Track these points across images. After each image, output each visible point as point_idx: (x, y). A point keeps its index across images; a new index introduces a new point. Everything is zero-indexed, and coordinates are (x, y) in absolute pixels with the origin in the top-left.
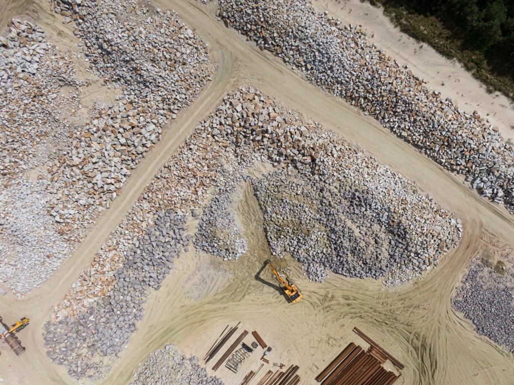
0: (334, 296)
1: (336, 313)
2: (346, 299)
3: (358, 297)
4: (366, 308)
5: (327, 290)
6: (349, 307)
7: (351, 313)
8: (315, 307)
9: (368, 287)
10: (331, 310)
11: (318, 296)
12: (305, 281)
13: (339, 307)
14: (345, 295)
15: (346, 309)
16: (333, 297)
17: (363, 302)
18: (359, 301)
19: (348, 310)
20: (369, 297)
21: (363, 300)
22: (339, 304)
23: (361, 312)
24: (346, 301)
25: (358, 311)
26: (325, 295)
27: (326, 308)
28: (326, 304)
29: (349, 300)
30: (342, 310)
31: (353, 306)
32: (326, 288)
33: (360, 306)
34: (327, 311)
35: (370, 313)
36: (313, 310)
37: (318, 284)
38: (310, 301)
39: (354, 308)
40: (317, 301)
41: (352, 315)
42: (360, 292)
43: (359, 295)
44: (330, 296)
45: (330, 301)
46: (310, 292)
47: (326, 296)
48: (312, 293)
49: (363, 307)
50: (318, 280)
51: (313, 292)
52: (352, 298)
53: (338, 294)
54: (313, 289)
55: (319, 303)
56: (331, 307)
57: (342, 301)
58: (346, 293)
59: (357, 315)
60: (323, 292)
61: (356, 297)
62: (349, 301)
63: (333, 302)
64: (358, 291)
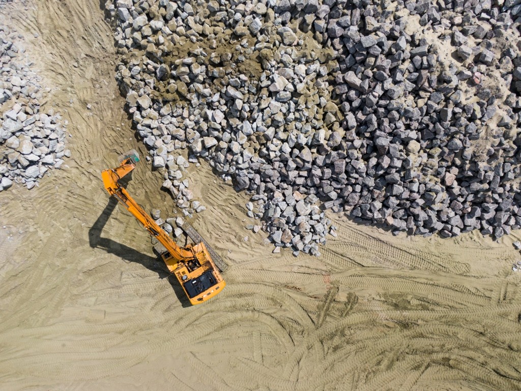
0: (356, 298)
1: (365, 354)
2: (396, 306)
3: (436, 299)
4: (462, 334)
5: (333, 278)
6: (406, 332)
7: (415, 352)
8: (295, 336)
9: (467, 265)
10: (348, 343)
11: (304, 300)
12: (260, 250)
13: (375, 332)
14: (391, 291)
15: (397, 338)
16: (352, 300)
17: (453, 313)
18: (440, 311)
19: (405, 342)
20: (472, 299)
21: (452, 307)
22: (373, 323)
23: (448, 346)
24: (397, 314)
25: (436, 343)
26: (327, 296)
27: (332, 336)
28: (332, 324)
29: (405, 309)
30: (384, 343)
31: (418, 330)
32: (329, 273)
33: (445, 327)
34: (336, 349)
35: (477, 349)
36: (288, 344)
37: (303, 260)
38: (278, 315)
39: (421, 336)
40: (298, 314)
41: (418, 358)
42: (443, 281)
43: (440, 290)
44: (342, 297)
45: (344, 313)
46: (276, 285)
47: (329, 298)
48: (285, 291)
49: (452, 330)
50: (300, 246)
51: (286, 286)
52: (415, 302)
53: (370, 290)
54: (285, 278)
55: (306, 322)
56: (347, 332)
57: (384, 313)
58: (396, 287)
59: (434, 356)
60: (318, 286)
61: (430, 297)
62: (406, 313)
63: (354, 318)
64: (434, 277)
